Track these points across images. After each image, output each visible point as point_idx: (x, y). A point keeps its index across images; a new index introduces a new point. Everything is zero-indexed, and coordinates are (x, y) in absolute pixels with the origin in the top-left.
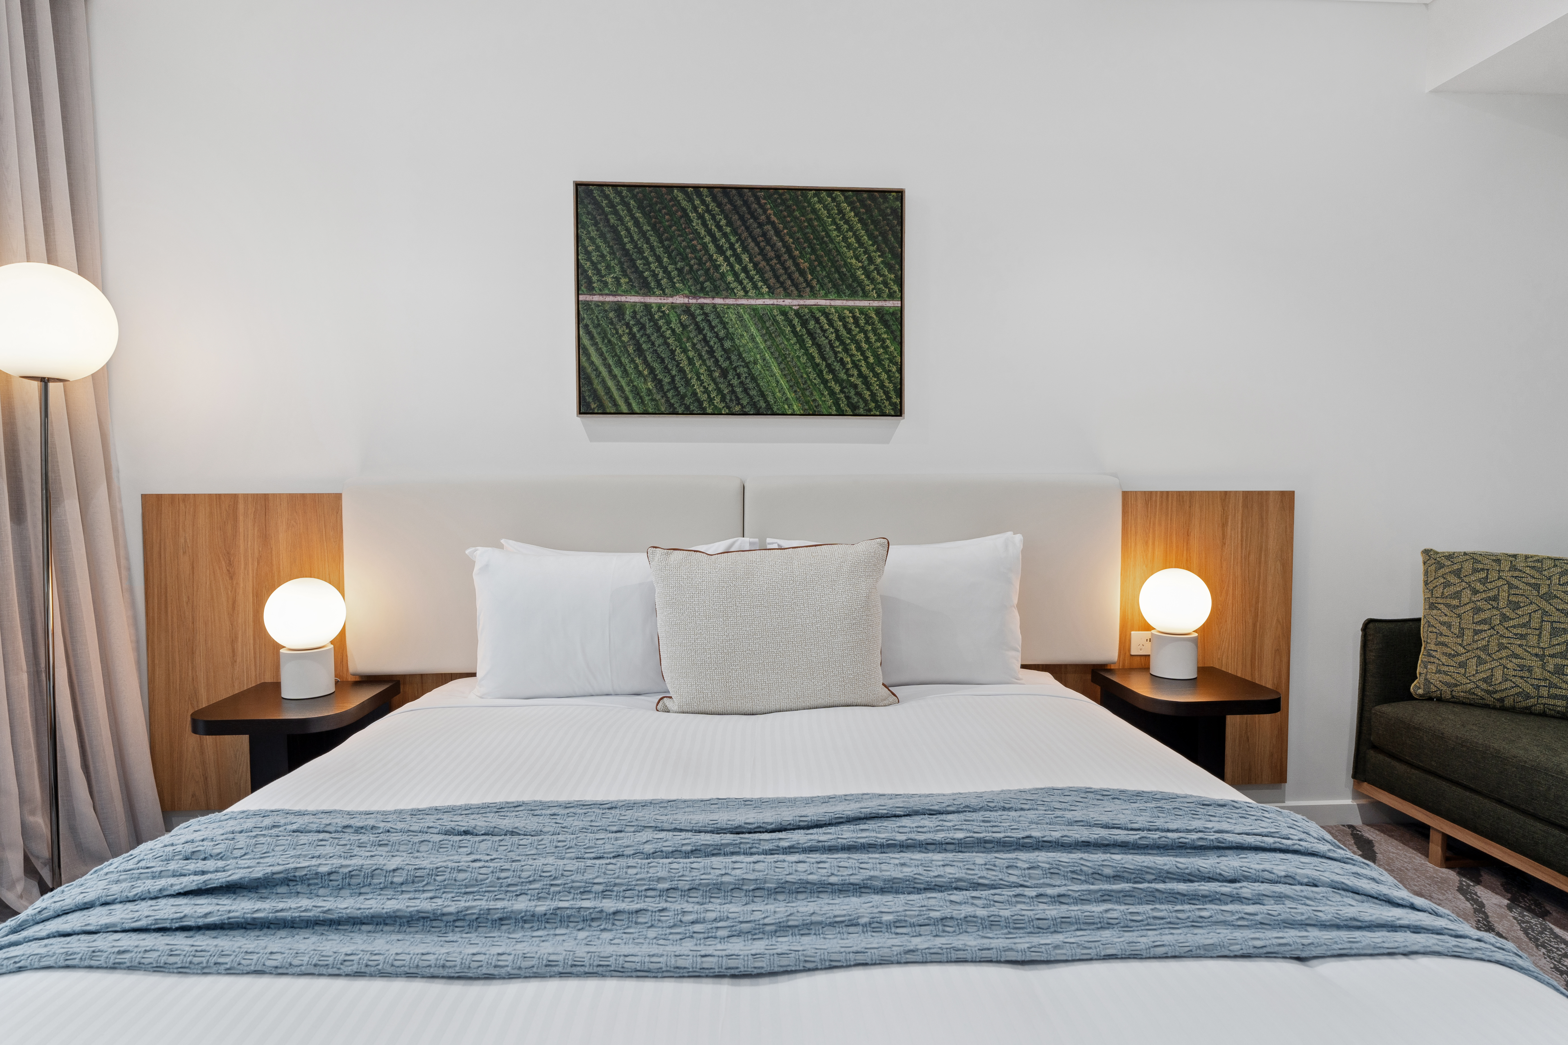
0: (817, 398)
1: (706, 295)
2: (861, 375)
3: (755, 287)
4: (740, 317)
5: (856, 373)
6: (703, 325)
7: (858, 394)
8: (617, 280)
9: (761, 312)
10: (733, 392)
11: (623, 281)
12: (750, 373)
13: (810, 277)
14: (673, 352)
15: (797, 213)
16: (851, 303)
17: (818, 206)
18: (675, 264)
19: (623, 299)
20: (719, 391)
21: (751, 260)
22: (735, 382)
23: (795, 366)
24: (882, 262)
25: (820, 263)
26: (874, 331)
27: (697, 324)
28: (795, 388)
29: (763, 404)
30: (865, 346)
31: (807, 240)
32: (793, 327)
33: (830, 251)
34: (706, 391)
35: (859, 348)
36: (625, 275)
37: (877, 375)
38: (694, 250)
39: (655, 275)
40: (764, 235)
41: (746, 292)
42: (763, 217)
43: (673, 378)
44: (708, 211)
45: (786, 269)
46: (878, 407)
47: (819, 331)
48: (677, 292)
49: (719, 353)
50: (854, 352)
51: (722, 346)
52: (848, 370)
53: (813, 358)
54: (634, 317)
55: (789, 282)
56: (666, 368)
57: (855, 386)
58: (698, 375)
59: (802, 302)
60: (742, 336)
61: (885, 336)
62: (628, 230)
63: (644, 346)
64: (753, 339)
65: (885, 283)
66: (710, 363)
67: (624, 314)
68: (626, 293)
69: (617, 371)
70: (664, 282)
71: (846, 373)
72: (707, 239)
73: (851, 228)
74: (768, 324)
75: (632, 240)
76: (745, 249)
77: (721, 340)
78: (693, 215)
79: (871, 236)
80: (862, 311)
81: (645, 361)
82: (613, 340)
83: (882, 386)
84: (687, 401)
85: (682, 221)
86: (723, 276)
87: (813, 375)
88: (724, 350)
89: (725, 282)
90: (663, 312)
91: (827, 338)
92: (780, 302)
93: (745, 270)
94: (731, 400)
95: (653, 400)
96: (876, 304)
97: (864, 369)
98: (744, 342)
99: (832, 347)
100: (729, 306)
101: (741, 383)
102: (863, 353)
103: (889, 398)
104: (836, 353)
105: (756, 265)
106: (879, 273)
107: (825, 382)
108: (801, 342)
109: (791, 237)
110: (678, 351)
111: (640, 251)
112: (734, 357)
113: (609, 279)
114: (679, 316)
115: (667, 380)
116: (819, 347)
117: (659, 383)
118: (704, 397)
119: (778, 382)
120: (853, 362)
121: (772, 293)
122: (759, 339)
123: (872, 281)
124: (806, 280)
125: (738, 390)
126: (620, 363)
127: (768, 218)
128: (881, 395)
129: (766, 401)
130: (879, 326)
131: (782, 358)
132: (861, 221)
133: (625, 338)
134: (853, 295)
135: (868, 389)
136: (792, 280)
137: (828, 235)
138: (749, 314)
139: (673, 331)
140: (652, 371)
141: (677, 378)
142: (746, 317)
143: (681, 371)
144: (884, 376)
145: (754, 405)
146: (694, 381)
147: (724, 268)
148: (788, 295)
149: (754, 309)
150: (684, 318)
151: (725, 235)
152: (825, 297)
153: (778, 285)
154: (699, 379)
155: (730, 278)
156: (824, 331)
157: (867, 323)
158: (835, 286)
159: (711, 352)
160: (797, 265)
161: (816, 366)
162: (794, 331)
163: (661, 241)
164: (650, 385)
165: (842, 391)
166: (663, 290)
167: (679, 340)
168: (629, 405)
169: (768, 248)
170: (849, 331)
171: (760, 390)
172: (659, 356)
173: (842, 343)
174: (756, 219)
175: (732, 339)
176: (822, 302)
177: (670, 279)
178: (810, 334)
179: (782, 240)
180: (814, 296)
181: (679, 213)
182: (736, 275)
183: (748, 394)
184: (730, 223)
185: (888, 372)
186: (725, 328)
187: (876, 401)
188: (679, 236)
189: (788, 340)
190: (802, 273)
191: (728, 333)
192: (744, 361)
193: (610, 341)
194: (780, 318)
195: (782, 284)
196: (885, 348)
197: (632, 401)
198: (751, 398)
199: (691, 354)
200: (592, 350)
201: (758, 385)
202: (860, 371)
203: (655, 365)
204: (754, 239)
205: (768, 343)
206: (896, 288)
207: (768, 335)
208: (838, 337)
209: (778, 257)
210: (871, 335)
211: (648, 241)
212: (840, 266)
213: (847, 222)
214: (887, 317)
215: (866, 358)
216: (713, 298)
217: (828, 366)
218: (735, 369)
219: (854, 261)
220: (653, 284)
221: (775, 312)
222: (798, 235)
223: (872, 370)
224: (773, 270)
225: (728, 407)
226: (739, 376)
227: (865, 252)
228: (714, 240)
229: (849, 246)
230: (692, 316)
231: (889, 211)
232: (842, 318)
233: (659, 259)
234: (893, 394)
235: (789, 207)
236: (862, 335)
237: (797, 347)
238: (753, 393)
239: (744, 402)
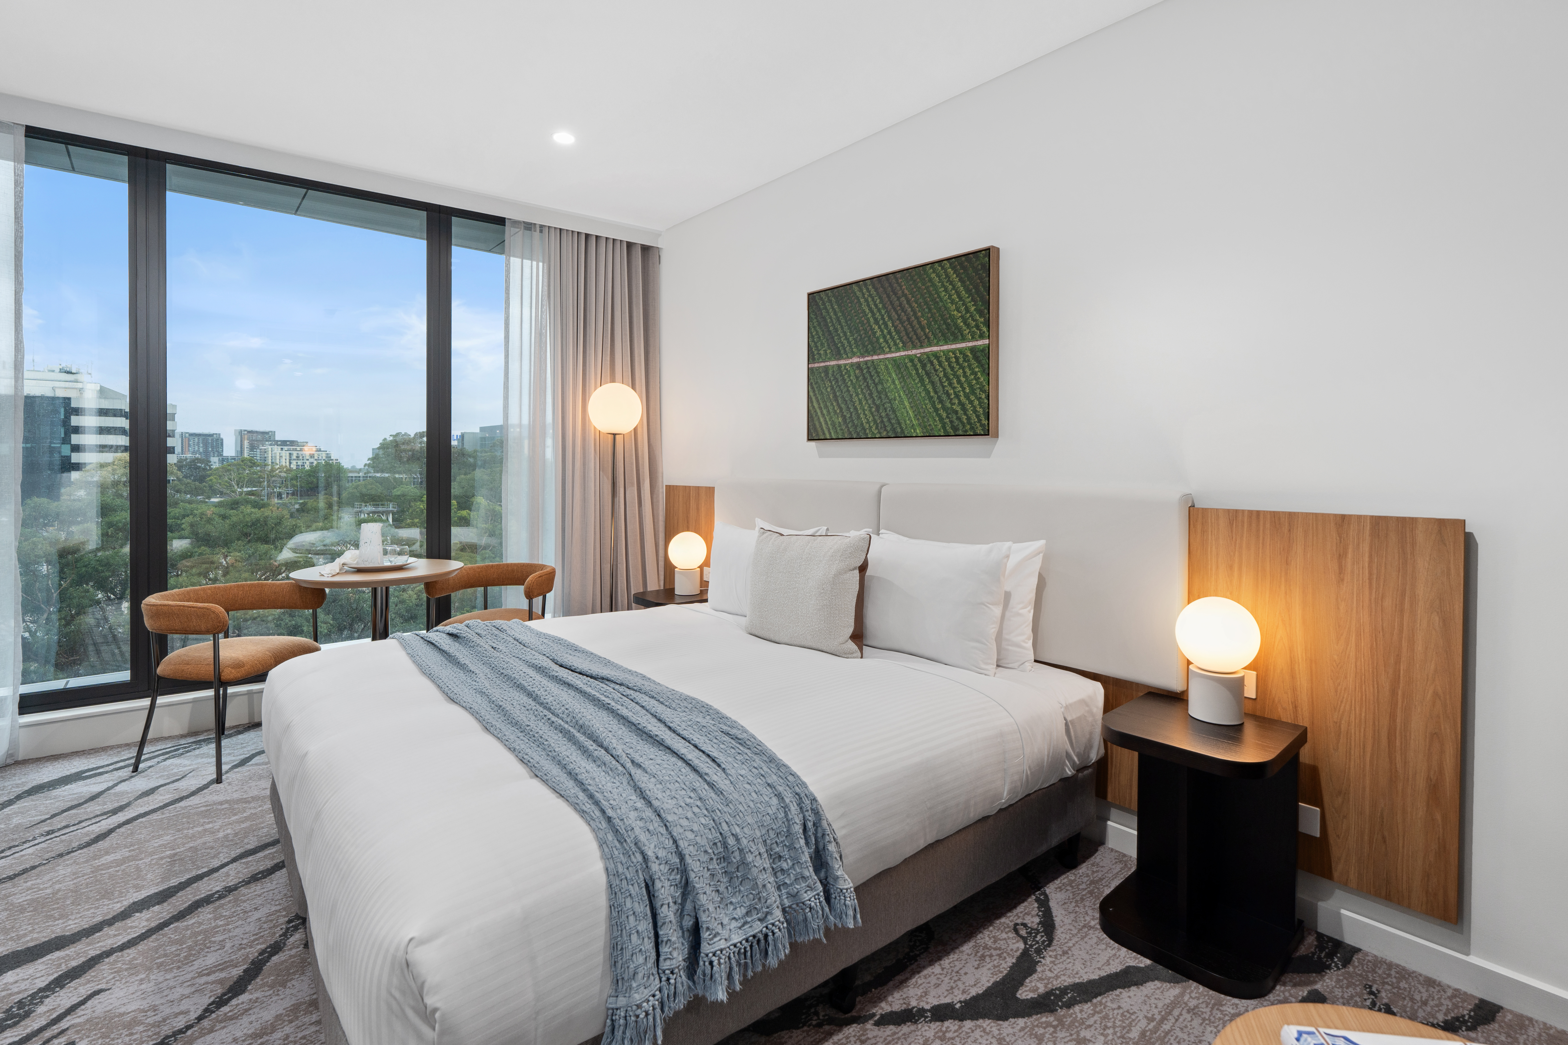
0: (931, 423)
1: (869, 354)
2: (961, 404)
3: (896, 344)
4: (886, 367)
5: (957, 401)
6: (867, 375)
7: (959, 419)
8: (825, 351)
9: (898, 362)
10: (882, 422)
11: (828, 351)
12: (892, 408)
13: (927, 330)
14: (851, 396)
15: (920, 284)
16: (954, 346)
17: (933, 275)
18: (853, 335)
19: (828, 364)
20: (875, 421)
21: (893, 325)
22: (883, 414)
23: (918, 399)
24: (975, 310)
25: (934, 319)
26: (970, 366)
27: (863, 375)
28: (918, 417)
29: (899, 430)
30: (963, 379)
31: (926, 303)
32: (917, 370)
33: (940, 308)
34: (868, 422)
35: (959, 382)
36: (829, 348)
37: (971, 402)
38: (863, 325)
39: (843, 345)
40: (900, 305)
41: (890, 348)
42: (900, 292)
43: (851, 413)
44: (870, 295)
45: (913, 327)
46: (972, 428)
47: (933, 371)
48: (854, 355)
49: (875, 394)
50: (956, 385)
51: (877, 388)
52: (951, 399)
53: (929, 392)
54: (833, 375)
55: (915, 337)
56: (848, 407)
57: (956, 412)
58: (864, 410)
59: (922, 351)
60: (888, 380)
61: (977, 370)
62: (831, 318)
63: (838, 394)
64: (893, 382)
65: (977, 327)
66: (870, 402)
67: (828, 373)
68: (830, 360)
69: (825, 412)
70: (848, 349)
71: (950, 402)
72: (870, 315)
73: (954, 288)
74: (902, 370)
75: (833, 325)
76: (890, 318)
77: (876, 385)
78: (862, 300)
79: (968, 291)
80: (961, 351)
81: (838, 404)
82: (823, 391)
83: (975, 411)
84: (859, 429)
85: (857, 305)
86: (878, 339)
87: (929, 406)
88: (878, 392)
89: (878, 343)
90: (847, 369)
91: (938, 376)
92: (910, 353)
93: (890, 333)
94: (881, 428)
95: (841, 429)
96: (970, 344)
97: (962, 398)
98: (889, 385)
99: (941, 383)
100: (880, 360)
101: (887, 415)
102: (962, 386)
103: (980, 421)
104: (943, 387)
105: (896, 328)
106: (973, 320)
107: (936, 410)
108: (922, 381)
109: (916, 303)
110: (854, 395)
111: (836, 330)
112: (883, 397)
113: (822, 352)
114: (854, 371)
115: (848, 416)
116: (933, 383)
117: (844, 417)
118: (867, 426)
119: (907, 412)
120: (955, 392)
121: (905, 348)
122: (897, 382)
123: (968, 325)
124: (925, 334)
125: (885, 420)
126: (826, 407)
127: (903, 292)
128: (974, 418)
129: (901, 428)
130: (973, 362)
131: (910, 394)
132: (961, 280)
133: (829, 390)
134: (955, 340)
135: (965, 414)
136: (917, 335)
137: (939, 297)
138: (892, 364)
139: (851, 381)
140: (841, 409)
141: (853, 414)
142: (890, 366)
143: (855, 409)
144: (976, 403)
145: (894, 430)
146: (862, 416)
147: (879, 333)
148: (915, 347)
149: (894, 360)
150: (857, 372)
151: (879, 310)
152: (937, 345)
153: (908, 340)
154: (864, 414)
155: (881, 340)
156: (936, 371)
157: (964, 361)
158: (943, 335)
159: (871, 394)
160: (919, 323)
161: (931, 398)
162: (917, 373)
163: (846, 322)
164: (840, 419)
165: (947, 417)
166: (847, 354)
167: (854, 388)
168: (830, 433)
169: (903, 314)
170: (952, 368)
171: (898, 420)
172: (845, 400)
173: (948, 379)
174: (895, 294)
175: (882, 384)
176: (935, 349)
177: (851, 346)
178: (928, 374)
179: (911, 306)
180: (930, 345)
181: (856, 301)
182: (884, 337)
183: (891, 423)
184: (881, 302)
185: (979, 399)
186: (878, 376)
187: (969, 423)
188: (855, 316)
189: (914, 380)
190: (923, 329)
191: (880, 379)
192: (888, 399)
193: (822, 392)
194: (909, 364)
195: (911, 339)
196: (977, 379)
197: (831, 431)
198: (892, 425)
199: (860, 396)
200: (814, 399)
201: (896, 416)
202: (959, 400)
203: (843, 406)
204: (895, 309)
205: (902, 384)
206: (985, 329)
207: (902, 378)
208: (945, 375)
209: (908, 319)
210: (967, 370)
211: (840, 324)
212: (947, 319)
213: (951, 283)
214: (979, 354)
215: (964, 389)
216: (872, 356)
217: (939, 397)
218: (883, 405)
219: (955, 313)
220: (842, 352)
221: (907, 361)
222: (921, 300)
223: (968, 398)
224: (905, 329)
225: (880, 433)
226: (885, 409)
227: (963, 304)
228: (873, 314)
229: (952, 302)
230: (861, 370)
231: (980, 267)
232: (948, 359)
233: (845, 334)
234: (982, 417)
235: (915, 281)
236: (961, 371)
237: (919, 385)
238: (893, 421)
239: (888, 429)
